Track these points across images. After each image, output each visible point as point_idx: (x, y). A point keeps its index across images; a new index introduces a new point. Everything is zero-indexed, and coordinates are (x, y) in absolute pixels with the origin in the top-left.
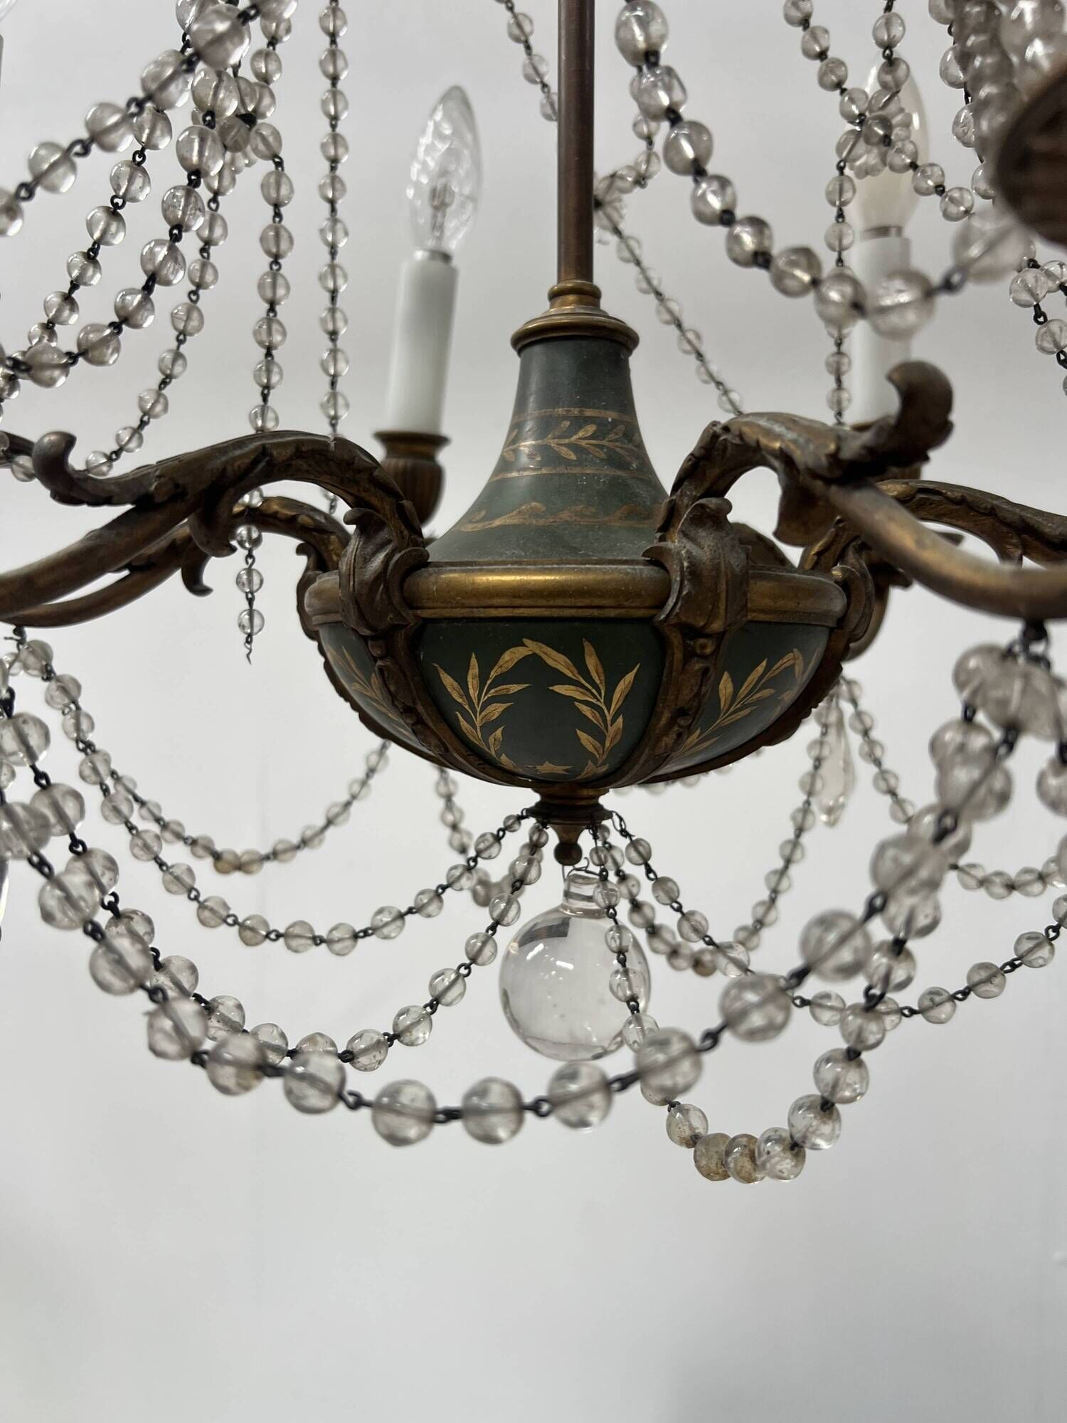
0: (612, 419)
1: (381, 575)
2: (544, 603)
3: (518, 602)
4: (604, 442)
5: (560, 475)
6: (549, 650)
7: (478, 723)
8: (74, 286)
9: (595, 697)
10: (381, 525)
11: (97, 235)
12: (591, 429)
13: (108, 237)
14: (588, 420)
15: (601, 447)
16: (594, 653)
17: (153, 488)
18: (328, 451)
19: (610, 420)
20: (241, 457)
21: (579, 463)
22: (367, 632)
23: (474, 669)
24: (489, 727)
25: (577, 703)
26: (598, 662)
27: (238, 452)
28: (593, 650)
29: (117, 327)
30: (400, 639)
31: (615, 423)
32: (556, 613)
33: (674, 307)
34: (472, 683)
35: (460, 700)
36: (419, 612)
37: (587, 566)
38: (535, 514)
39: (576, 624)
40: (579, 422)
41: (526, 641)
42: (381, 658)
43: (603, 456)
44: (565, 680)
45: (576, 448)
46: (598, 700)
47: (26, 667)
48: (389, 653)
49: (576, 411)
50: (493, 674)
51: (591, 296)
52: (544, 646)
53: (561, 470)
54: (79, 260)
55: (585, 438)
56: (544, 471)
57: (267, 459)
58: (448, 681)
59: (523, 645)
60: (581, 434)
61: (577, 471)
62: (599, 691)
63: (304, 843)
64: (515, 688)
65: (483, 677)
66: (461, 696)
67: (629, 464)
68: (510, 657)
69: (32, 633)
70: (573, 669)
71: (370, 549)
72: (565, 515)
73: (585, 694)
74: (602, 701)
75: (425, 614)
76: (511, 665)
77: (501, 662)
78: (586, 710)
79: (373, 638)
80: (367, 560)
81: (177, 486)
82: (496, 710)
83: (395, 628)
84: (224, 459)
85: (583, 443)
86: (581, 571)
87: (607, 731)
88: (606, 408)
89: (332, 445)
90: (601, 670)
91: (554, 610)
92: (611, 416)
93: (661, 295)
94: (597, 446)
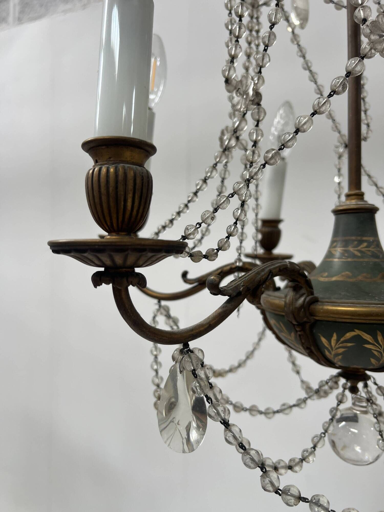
0: (372, 240)
1: (302, 306)
2: (363, 318)
3: (354, 317)
4: (370, 249)
5: (355, 261)
6: (364, 333)
7: (333, 353)
8: (189, 201)
9: (379, 348)
10: (301, 288)
11: (198, 187)
12: (365, 244)
13: (202, 188)
14: (363, 241)
15: (369, 251)
16: (381, 335)
17: (241, 290)
18: (287, 267)
19: (371, 240)
20: (265, 274)
21: (362, 257)
22: (295, 323)
23: (335, 337)
24: (337, 355)
25: (372, 350)
26: (382, 338)
27: (263, 273)
28: (381, 334)
29: (228, 237)
30: (307, 326)
31: (373, 242)
32: (368, 322)
33: (374, 179)
34: (333, 342)
35: (327, 346)
36: (315, 318)
37: (379, 305)
38: (348, 277)
39: (375, 325)
40: (361, 242)
41: (356, 330)
42: (300, 331)
43: (370, 254)
44: (369, 343)
45: (360, 251)
46: (380, 349)
47: (161, 314)
48: (303, 330)
49: (359, 238)
50: (342, 340)
51: (361, 196)
52: (362, 332)
53: (356, 260)
54: (192, 195)
55: (364, 248)
56: (349, 260)
57: (271, 274)
58: (324, 340)
59: (355, 331)
60: (362, 246)
61: (361, 260)
62: (381, 347)
63: (240, 366)
64: (349, 345)
65: (338, 340)
66: (328, 345)
67: (379, 256)
68: (349, 335)
69: (163, 303)
70: (373, 340)
71: (298, 296)
72: (360, 278)
73: (376, 348)
74: (382, 350)
75: (317, 318)
76: (349, 337)
77: (345, 336)
78: (376, 353)
79: (297, 325)
80: (297, 300)
81: (248, 288)
82: (341, 350)
83: (306, 322)
84: (260, 276)
85: (363, 250)
86: (377, 307)
87: (382, 359)
88: (370, 236)
89: (289, 265)
90: (383, 340)
91: (367, 321)
92: (371, 239)
93: (370, 176)
94: (367, 250)
